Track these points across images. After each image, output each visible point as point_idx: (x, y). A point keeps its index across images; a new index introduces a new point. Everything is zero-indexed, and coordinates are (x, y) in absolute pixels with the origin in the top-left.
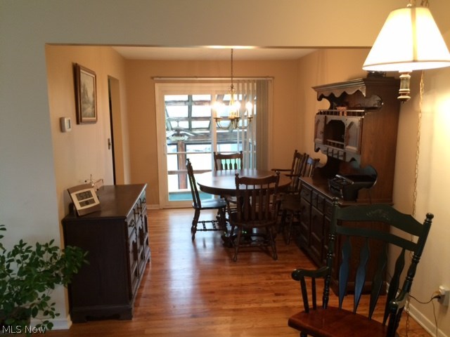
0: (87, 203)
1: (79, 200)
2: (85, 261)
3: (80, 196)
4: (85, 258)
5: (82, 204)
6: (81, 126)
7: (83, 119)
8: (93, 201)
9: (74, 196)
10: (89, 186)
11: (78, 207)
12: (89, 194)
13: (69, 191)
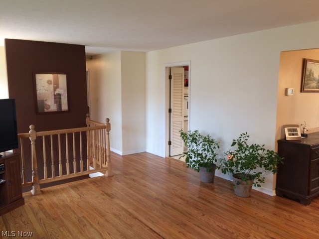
0: (293, 135)
1: (288, 132)
2: (282, 162)
3: (289, 130)
4: (282, 160)
5: (289, 135)
6: (303, 94)
7: (305, 89)
8: (297, 134)
9: (286, 129)
10: (298, 126)
11: (287, 135)
12: (296, 130)
13: (284, 127)
